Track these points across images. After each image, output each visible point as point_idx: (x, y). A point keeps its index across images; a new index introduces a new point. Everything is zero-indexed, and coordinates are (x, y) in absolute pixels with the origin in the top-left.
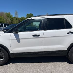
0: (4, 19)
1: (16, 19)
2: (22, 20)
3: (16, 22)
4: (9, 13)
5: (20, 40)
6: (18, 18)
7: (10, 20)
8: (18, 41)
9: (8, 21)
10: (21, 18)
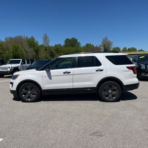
0: (23, 50)
1: (46, 50)
2: (56, 50)
3: (44, 54)
4: (32, 37)
5: (52, 77)
6: (49, 46)
7: (34, 52)
8: (50, 78)
9: (31, 52)
10: (54, 46)
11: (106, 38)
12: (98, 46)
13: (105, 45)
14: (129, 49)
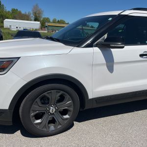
11: (37, 5)
12: (27, 13)
13: (35, 13)
14: (58, 21)
